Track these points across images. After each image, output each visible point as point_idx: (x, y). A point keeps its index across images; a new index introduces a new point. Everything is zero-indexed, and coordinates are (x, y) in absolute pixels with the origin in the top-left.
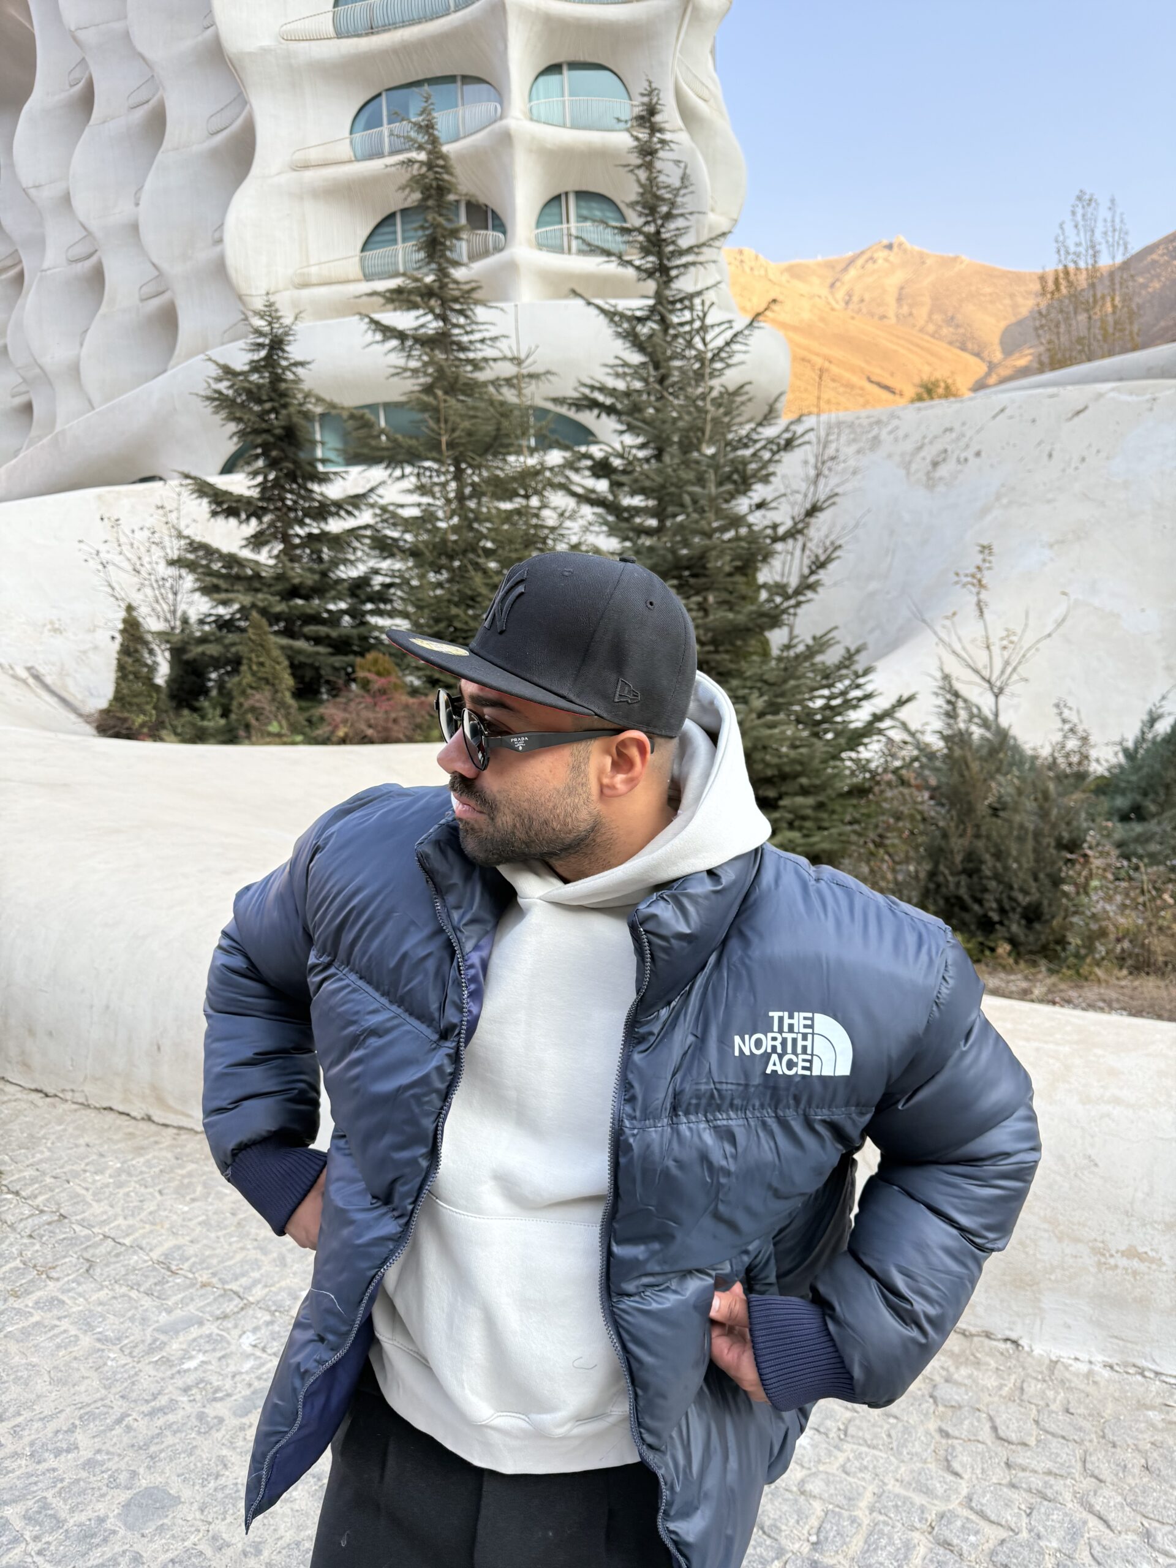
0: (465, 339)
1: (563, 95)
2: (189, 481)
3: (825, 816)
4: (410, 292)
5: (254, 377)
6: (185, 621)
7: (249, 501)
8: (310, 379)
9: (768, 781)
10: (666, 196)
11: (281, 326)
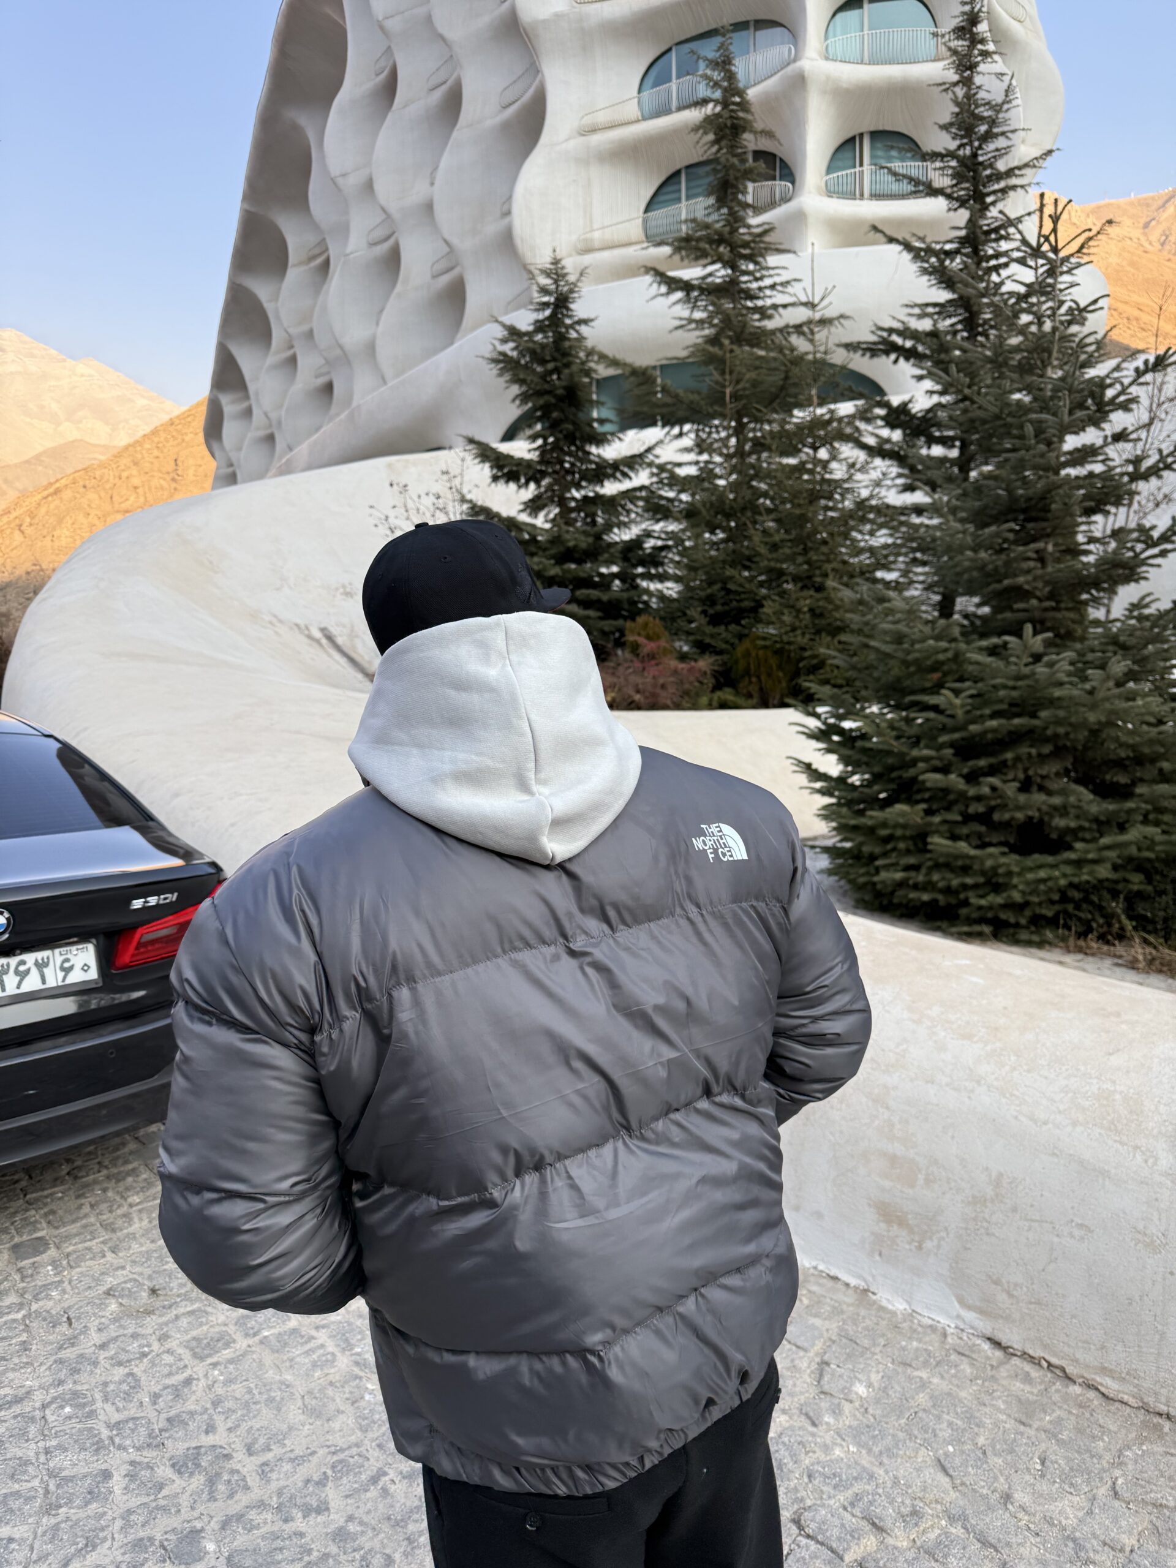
0: (754, 285)
1: (862, 29)
2: (472, 446)
4: (699, 240)
5: (539, 337)
7: (529, 464)
8: (593, 336)
9: (1119, 764)
10: (986, 114)
11: (567, 283)
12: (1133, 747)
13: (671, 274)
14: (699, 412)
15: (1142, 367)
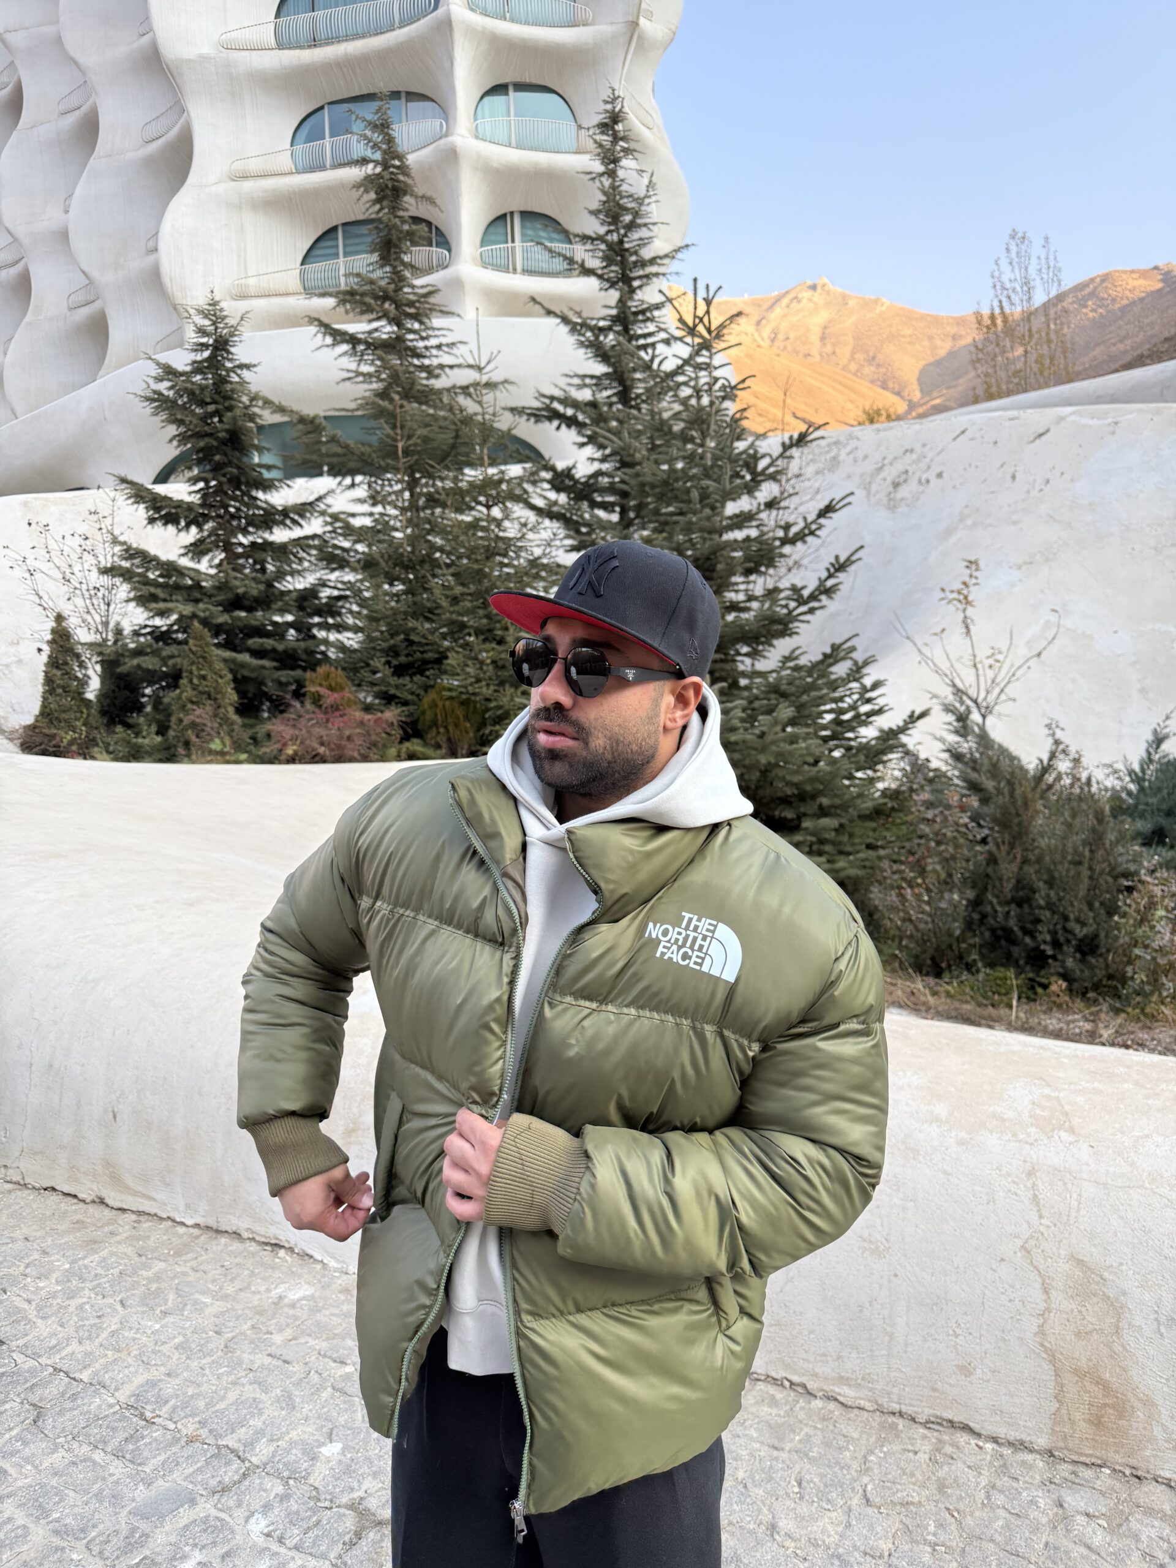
0: (421, 344)
1: (508, 115)
2: (124, 486)
3: (847, 839)
4: (363, 295)
5: (197, 378)
6: (119, 632)
7: (190, 507)
8: (256, 381)
9: (785, 801)
10: (630, 205)
11: (226, 326)
12: (797, 785)
13: (336, 326)
14: (371, 464)
15: (787, 441)
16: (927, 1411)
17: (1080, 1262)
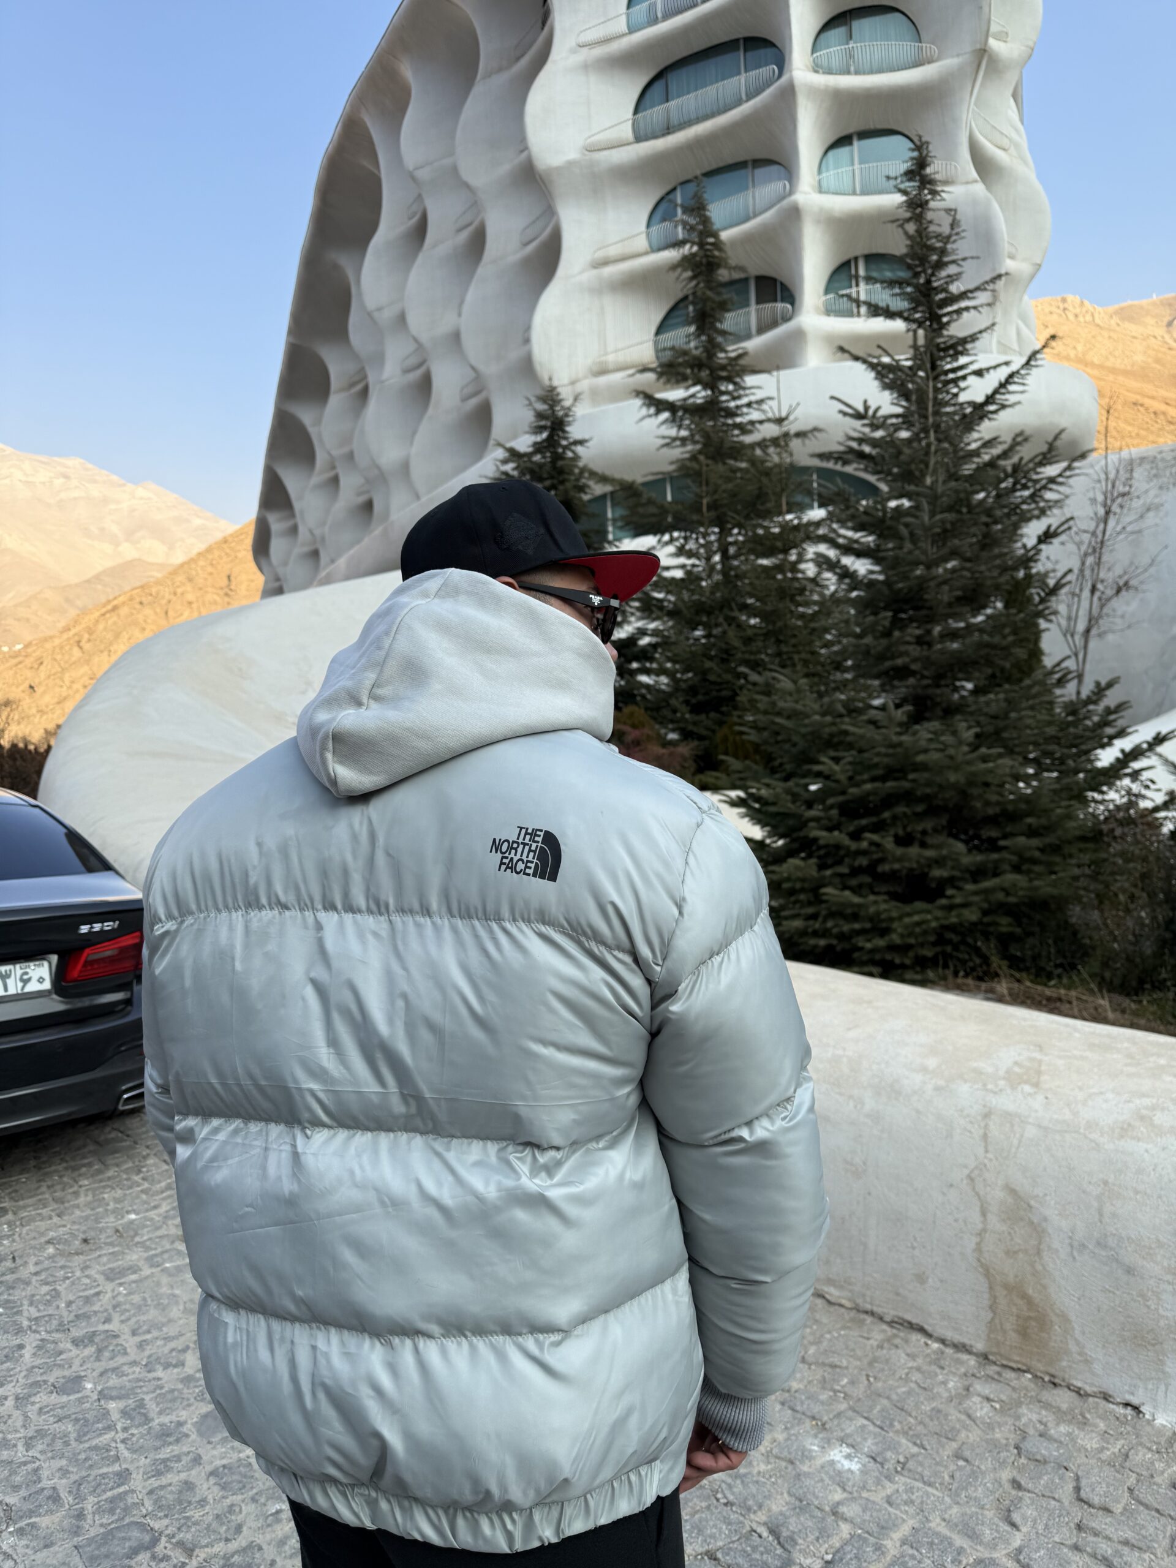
0: (732, 404)
1: (853, 164)
3: (1058, 859)
4: (680, 364)
5: (537, 458)
8: (587, 455)
9: (990, 821)
10: (939, 245)
11: (563, 408)
12: (1001, 805)
13: (659, 396)
14: (685, 520)
16: (893, 1313)
17: (1013, 1192)
